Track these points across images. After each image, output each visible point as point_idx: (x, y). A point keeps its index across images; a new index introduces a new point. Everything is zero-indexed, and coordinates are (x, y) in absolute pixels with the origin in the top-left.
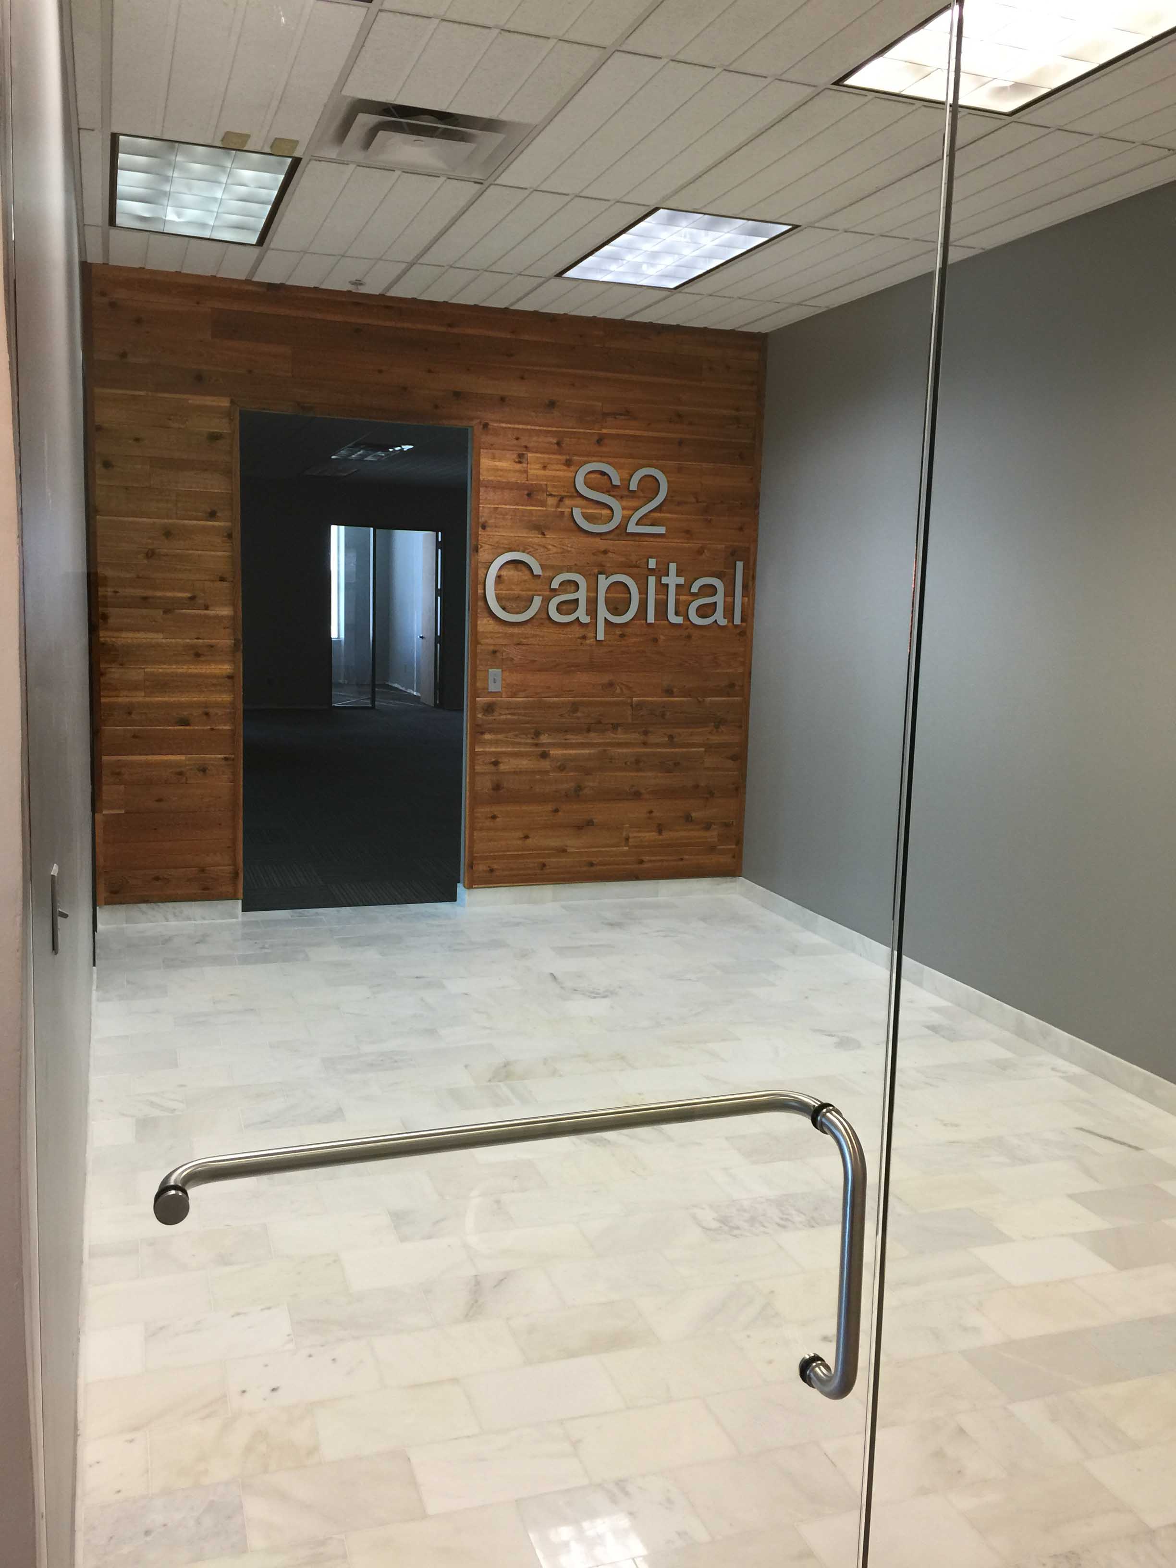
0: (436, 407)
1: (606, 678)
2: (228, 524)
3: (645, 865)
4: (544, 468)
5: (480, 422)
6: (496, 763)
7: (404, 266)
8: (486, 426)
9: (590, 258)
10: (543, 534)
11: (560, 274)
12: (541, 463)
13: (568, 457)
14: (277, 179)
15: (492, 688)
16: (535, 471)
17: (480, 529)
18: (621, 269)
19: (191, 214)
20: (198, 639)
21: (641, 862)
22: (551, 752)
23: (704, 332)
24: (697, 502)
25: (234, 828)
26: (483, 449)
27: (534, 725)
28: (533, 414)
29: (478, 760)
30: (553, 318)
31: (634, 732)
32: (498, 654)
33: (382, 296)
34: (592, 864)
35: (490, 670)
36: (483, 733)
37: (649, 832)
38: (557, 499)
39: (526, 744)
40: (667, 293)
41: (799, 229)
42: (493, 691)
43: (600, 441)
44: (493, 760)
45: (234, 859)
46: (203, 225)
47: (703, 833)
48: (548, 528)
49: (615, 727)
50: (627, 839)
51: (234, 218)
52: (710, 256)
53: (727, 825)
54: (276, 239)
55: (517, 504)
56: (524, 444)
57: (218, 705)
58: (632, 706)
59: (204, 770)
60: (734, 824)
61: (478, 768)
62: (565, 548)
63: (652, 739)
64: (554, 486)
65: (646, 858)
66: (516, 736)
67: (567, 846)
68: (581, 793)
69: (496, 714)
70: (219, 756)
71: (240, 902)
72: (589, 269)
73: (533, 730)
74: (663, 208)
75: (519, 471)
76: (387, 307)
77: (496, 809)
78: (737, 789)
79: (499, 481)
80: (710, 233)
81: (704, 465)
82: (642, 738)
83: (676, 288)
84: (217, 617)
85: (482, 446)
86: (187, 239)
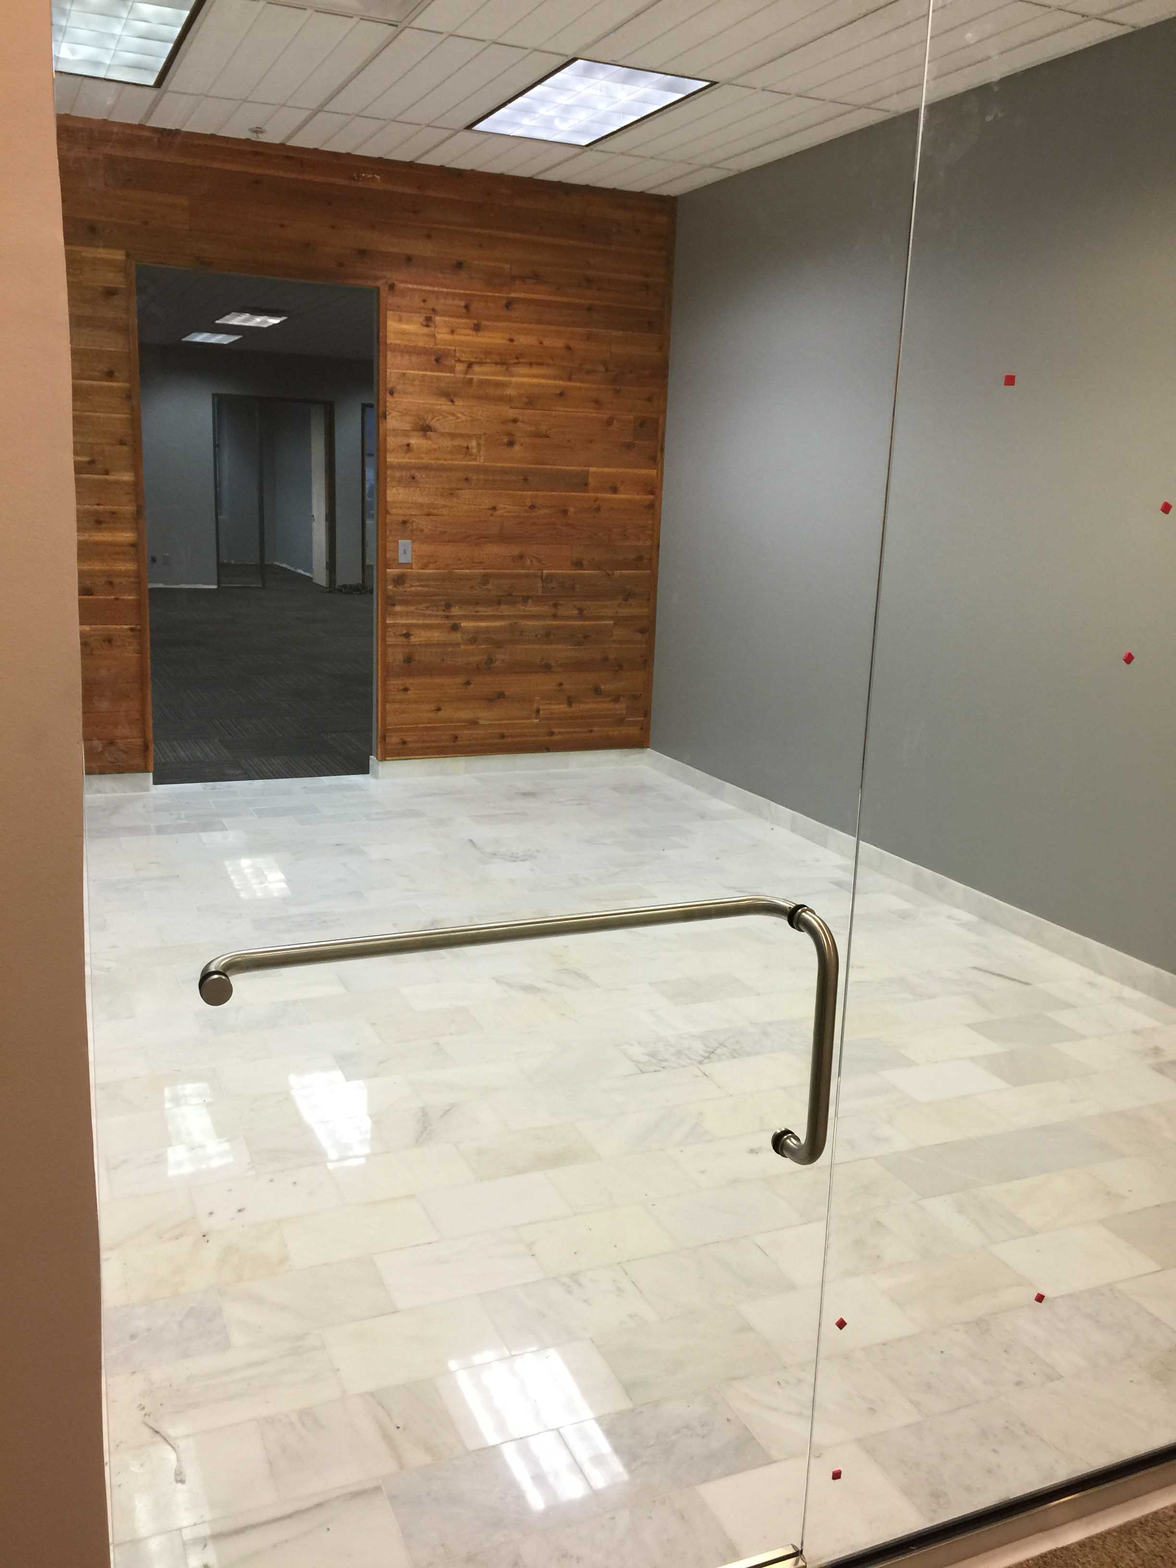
0: (341, 265)
1: (515, 550)
2: (127, 385)
3: (555, 738)
4: (452, 332)
5: (386, 283)
6: (407, 636)
7: (308, 113)
8: (392, 287)
9: (503, 110)
10: (452, 401)
11: (470, 127)
12: (449, 327)
13: (475, 321)
14: (180, 16)
15: (402, 559)
16: (443, 335)
17: (388, 395)
18: (533, 123)
19: (85, 52)
20: (98, 505)
21: (552, 734)
22: (462, 624)
23: (614, 193)
24: (607, 370)
25: (143, 701)
26: (389, 310)
27: (445, 597)
28: (440, 275)
29: (389, 632)
30: (459, 173)
31: (545, 605)
32: (408, 525)
33: (282, 145)
34: (503, 736)
35: (399, 541)
36: (394, 605)
37: (559, 704)
38: (466, 365)
39: (437, 616)
40: (577, 150)
41: (717, 85)
42: (403, 562)
43: (509, 304)
44: (404, 632)
45: (144, 732)
46: (97, 64)
47: (610, 706)
48: (456, 395)
49: (525, 600)
50: (538, 711)
51: (131, 57)
52: (624, 112)
53: (635, 697)
54: (175, 81)
55: (426, 370)
56: (431, 307)
57: (120, 574)
58: (542, 578)
59: (110, 641)
60: (643, 696)
61: (390, 640)
62: (474, 416)
63: (561, 611)
64: (463, 351)
65: (556, 730)
66: (427, 608)
67: (479, 718)
68: (493, 665)
69: (406, 585)
70: (125, 627)
71: (151, 774)
72: (499, 122)
73: (444, 603)
74: (581, 59)
75: (428, 335)
76: (287, 157)
77: (409, 681)
78: (645, 661)
79: (406, 346)
80: (626, 86)
81: (614, 333)
82: (553, 611)
83: (587, 146)
84: (117, 482)
85: (388, 307)
86: (80, 78)
